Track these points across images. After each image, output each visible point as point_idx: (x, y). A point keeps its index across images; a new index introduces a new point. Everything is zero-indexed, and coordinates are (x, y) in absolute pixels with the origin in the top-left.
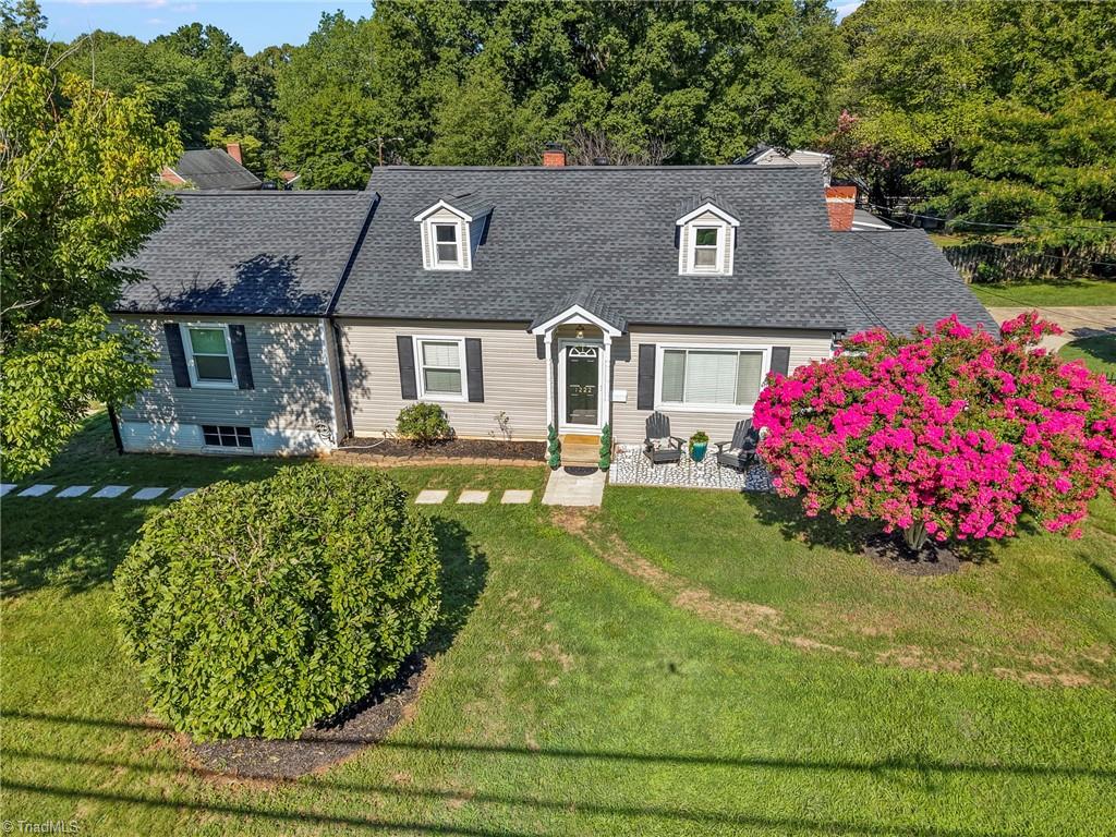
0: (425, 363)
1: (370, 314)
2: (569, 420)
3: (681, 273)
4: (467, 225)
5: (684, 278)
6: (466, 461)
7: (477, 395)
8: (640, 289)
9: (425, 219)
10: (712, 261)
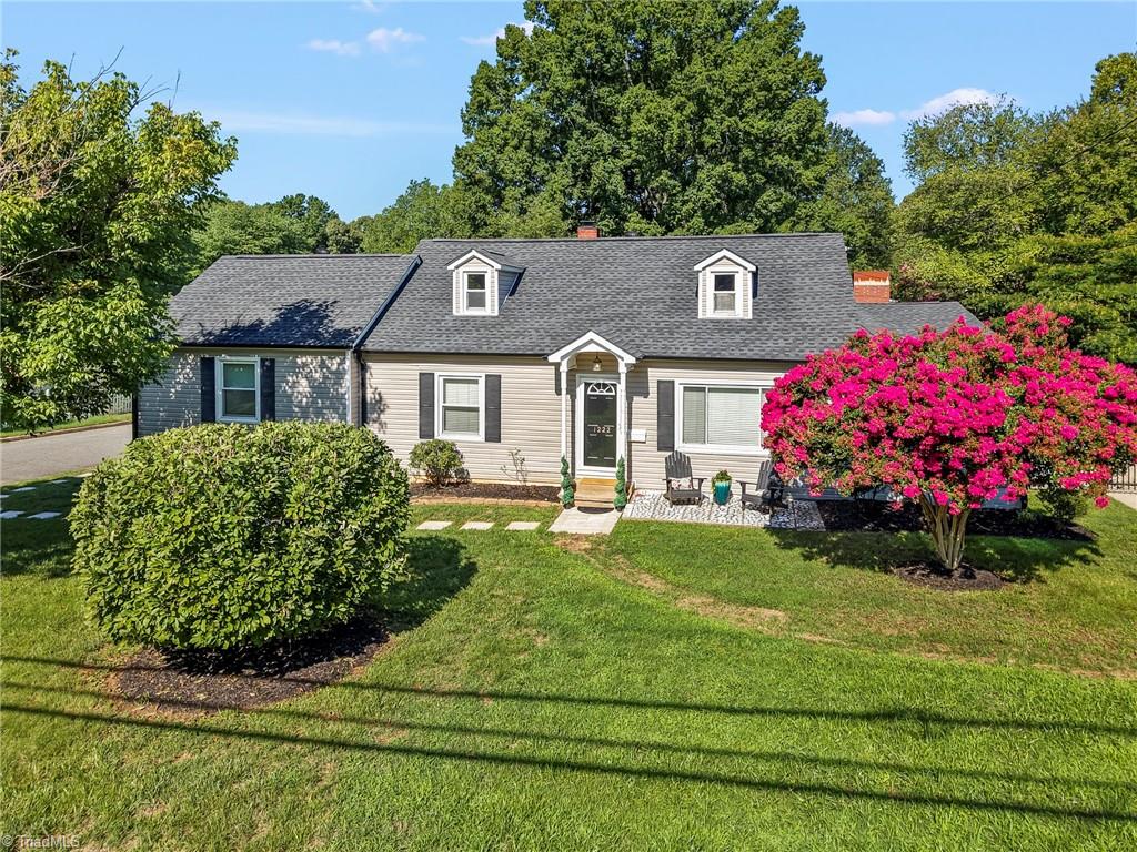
0: (444, 402)
1: (396, 349)
2: (587, 462)
3: (700, 317)
4: (496, 274)
5: (703, 321)
6: (476, 501)
7: (494, 435)
8: (659, 330)
9: (457, 267)
10: (731, 306)
